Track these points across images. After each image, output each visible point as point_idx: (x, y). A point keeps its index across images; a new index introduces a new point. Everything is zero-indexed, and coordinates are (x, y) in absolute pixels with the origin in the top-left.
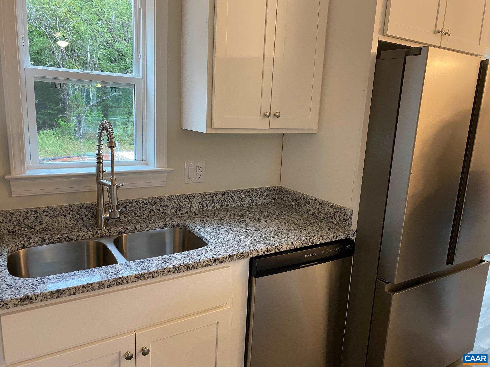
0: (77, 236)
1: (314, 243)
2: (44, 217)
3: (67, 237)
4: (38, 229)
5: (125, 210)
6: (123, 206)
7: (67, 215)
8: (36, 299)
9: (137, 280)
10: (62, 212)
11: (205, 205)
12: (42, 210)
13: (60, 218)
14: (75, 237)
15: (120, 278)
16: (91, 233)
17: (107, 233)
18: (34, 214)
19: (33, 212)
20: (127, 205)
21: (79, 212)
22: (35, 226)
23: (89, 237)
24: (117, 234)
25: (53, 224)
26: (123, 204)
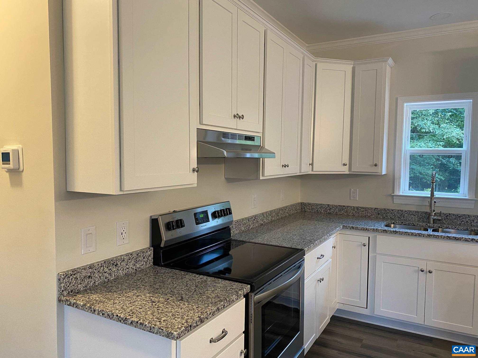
0: (417, 224)
2: (405, 214)
3: (413, 223)
4: (402, 219)
5: (446, 218)
6: (445, 216)
7: (416, 215)
8: (388, 232)
9: (428, 237)
10: (414, 213)
12: (404, 211)
13: (412, 216)
14: (416, 224)
15: (421, 233)
16: (424, 224)
17: (432, 226)
18: (401, 212)
19: (401, 211)
20: (448, 216)
21: (422, 215)
22: (401, 217)
23: (423, 226)
24: (438, 227)
25: (409, 218)
26: (445, 215)
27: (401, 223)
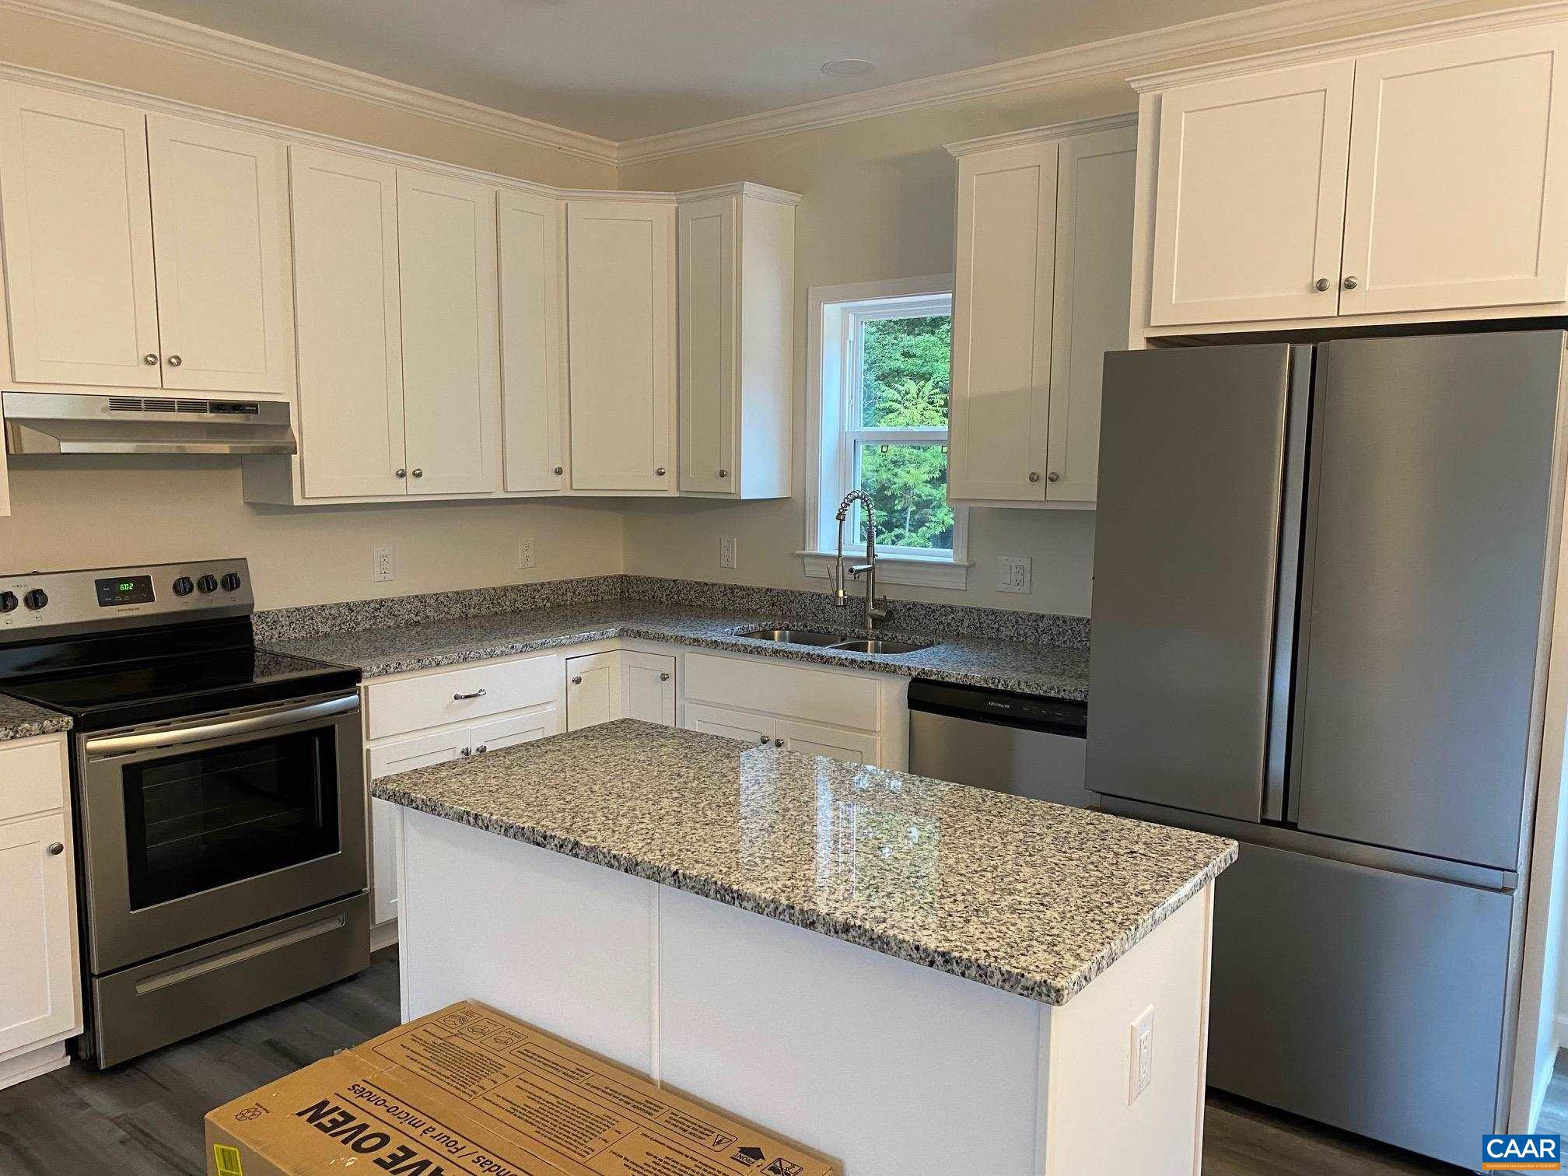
1: (1009, 687)
11: (1021, 632)
12: (825, 596)
27: (802, 627)
